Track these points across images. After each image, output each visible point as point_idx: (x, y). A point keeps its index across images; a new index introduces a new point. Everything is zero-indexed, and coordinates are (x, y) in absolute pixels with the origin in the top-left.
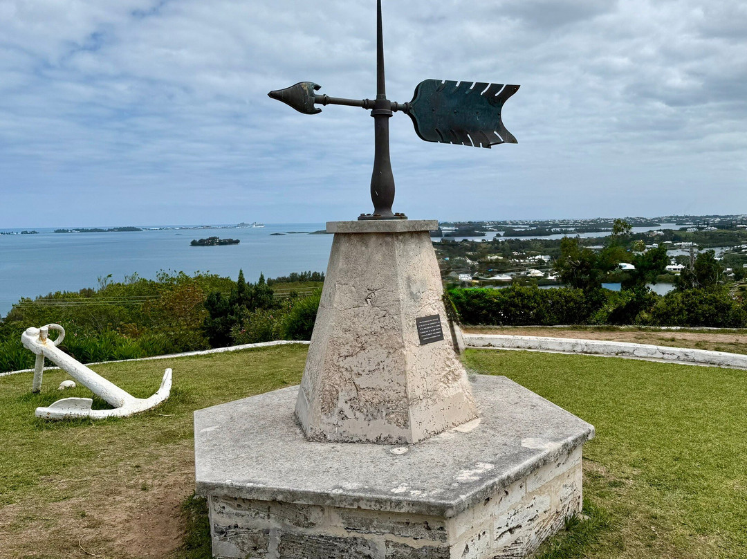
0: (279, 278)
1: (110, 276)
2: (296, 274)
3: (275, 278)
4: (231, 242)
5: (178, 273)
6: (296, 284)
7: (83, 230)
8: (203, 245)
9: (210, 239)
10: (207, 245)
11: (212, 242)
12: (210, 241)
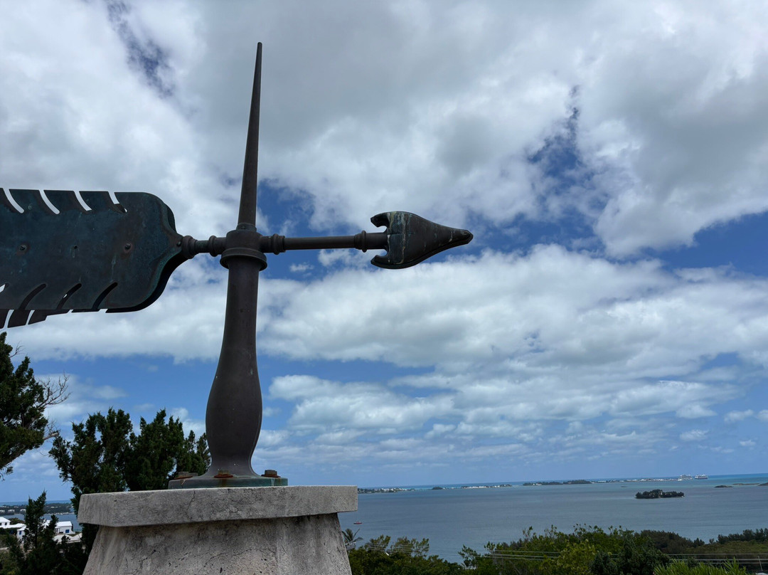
0: (731, 535)
1: (531, 528)
2: (750, 532)
3: (727, 535)
4: (674, 495)
5: (593, 527)
6: (753, 543)
7: (544, 484)
8: (648, 498)
9: (654, 491)
10: (652, 497)
11: (655, 494)
12: (654, 494)
